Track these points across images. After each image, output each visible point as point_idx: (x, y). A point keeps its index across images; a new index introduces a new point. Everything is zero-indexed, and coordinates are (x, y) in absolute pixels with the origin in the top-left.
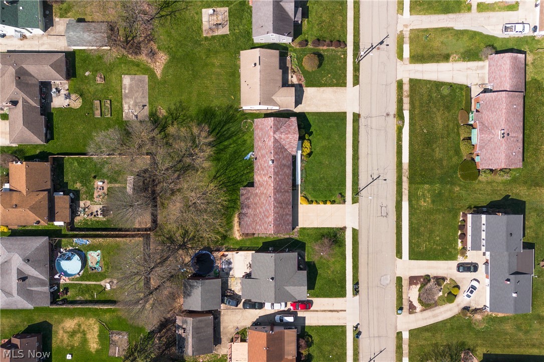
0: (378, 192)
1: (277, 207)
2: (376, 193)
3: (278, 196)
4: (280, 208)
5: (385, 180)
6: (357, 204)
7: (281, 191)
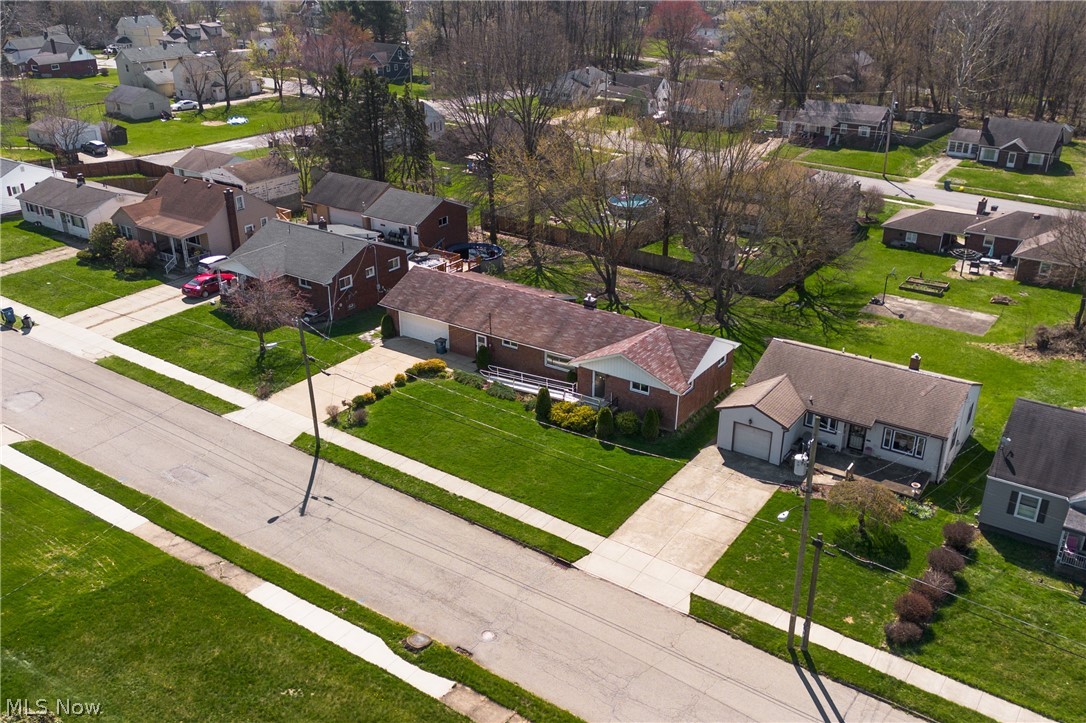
3: (493, 297)
6: (289, 442)
7: (498, 306)
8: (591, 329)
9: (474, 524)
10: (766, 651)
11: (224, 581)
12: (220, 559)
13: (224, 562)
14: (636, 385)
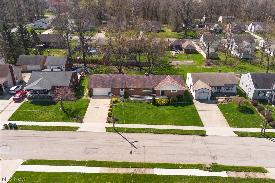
0: (117, 146)
1: (110, 78)
2: (115, 144)
3: (119, 78)
4: (110, 80)
5: (131, 153)
6: (105, 131)
7: (123, 80)
8: (152, 80)
9: (175, 134)
10: (258, 137)
11: (143, 173)
12: (135, 168)
13: (137, 169)
14: (173, 91)
